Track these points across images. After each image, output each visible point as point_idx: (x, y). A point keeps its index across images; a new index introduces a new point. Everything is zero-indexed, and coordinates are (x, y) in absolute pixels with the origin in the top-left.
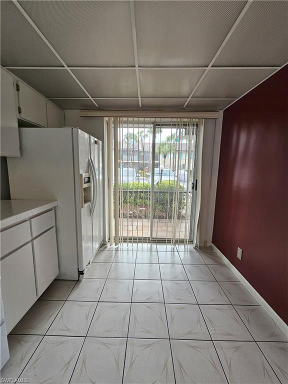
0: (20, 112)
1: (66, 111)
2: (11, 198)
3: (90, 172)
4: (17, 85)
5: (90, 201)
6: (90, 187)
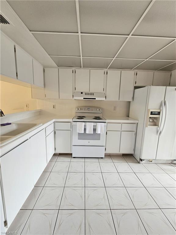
0: (136, 84)
1: (173, 71)
2: (129, 116)
3: (161, 109)
4: (137, 73)
5: (158, 126)
6: (159, 118)
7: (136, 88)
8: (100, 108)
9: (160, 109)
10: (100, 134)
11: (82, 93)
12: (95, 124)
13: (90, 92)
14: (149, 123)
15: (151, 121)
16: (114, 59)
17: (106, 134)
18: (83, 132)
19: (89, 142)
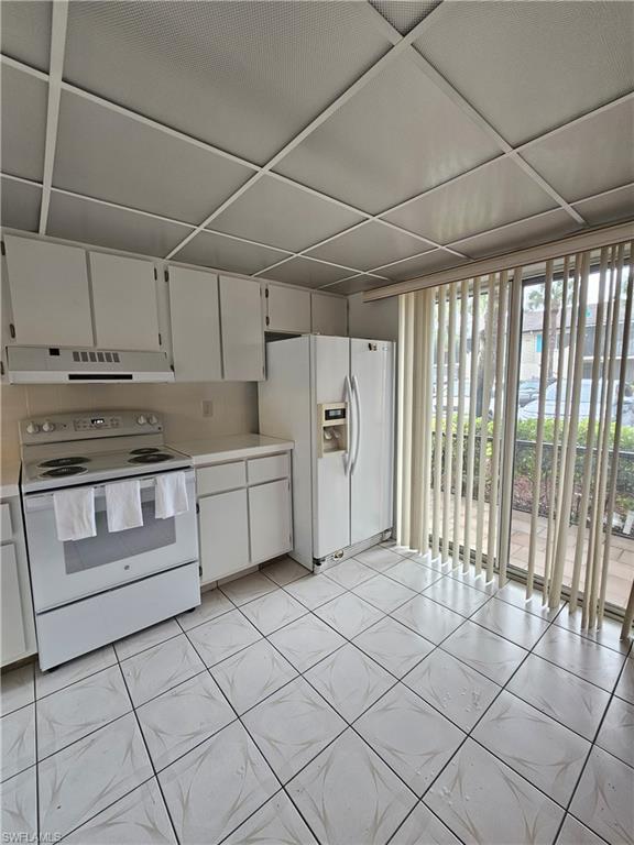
0: (268, 323)
1: (350, 297)
2: (261, 431)
3: (347, 400)
4: (267, 290)
5: (345, 449)
6: (345, 425)
7: (271, 337)
8: (148, 414)
9: (343, 400)
10: (172, 519)
11: (55, 352)
12: (148, 483)
13: (99, 346)
14: (324, 446)
15: (327, 437)
16: (199, 229)
17: (198, 512)
18: (95, 534)
19: (127, 567)
